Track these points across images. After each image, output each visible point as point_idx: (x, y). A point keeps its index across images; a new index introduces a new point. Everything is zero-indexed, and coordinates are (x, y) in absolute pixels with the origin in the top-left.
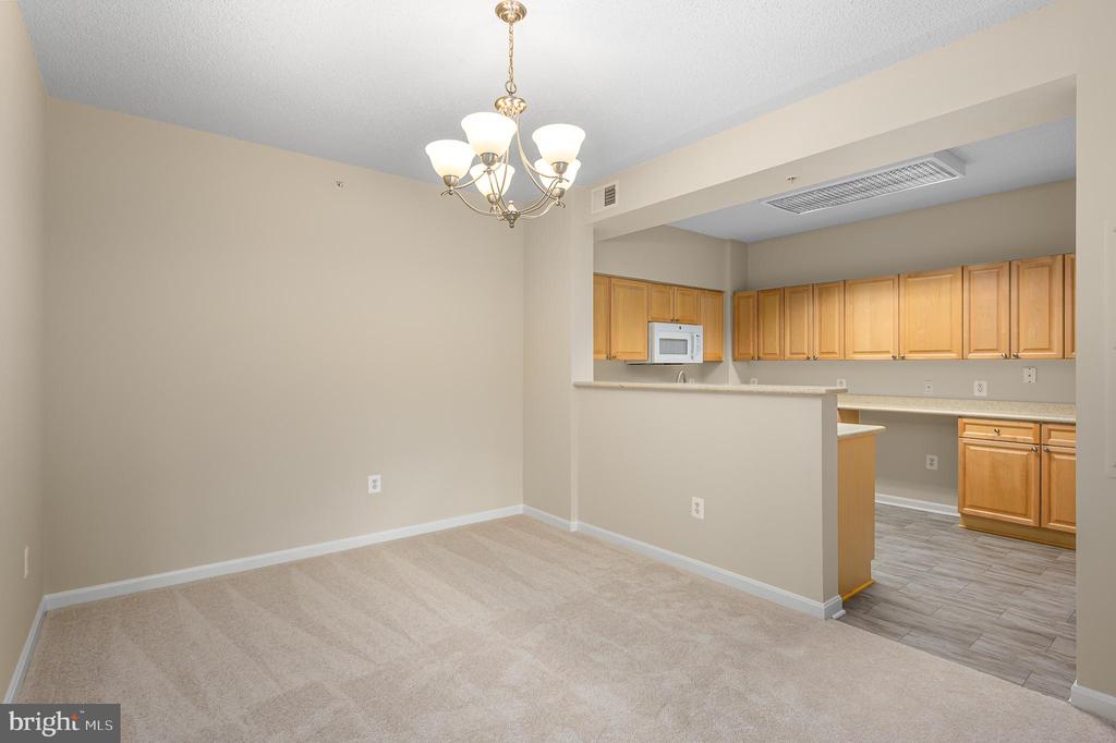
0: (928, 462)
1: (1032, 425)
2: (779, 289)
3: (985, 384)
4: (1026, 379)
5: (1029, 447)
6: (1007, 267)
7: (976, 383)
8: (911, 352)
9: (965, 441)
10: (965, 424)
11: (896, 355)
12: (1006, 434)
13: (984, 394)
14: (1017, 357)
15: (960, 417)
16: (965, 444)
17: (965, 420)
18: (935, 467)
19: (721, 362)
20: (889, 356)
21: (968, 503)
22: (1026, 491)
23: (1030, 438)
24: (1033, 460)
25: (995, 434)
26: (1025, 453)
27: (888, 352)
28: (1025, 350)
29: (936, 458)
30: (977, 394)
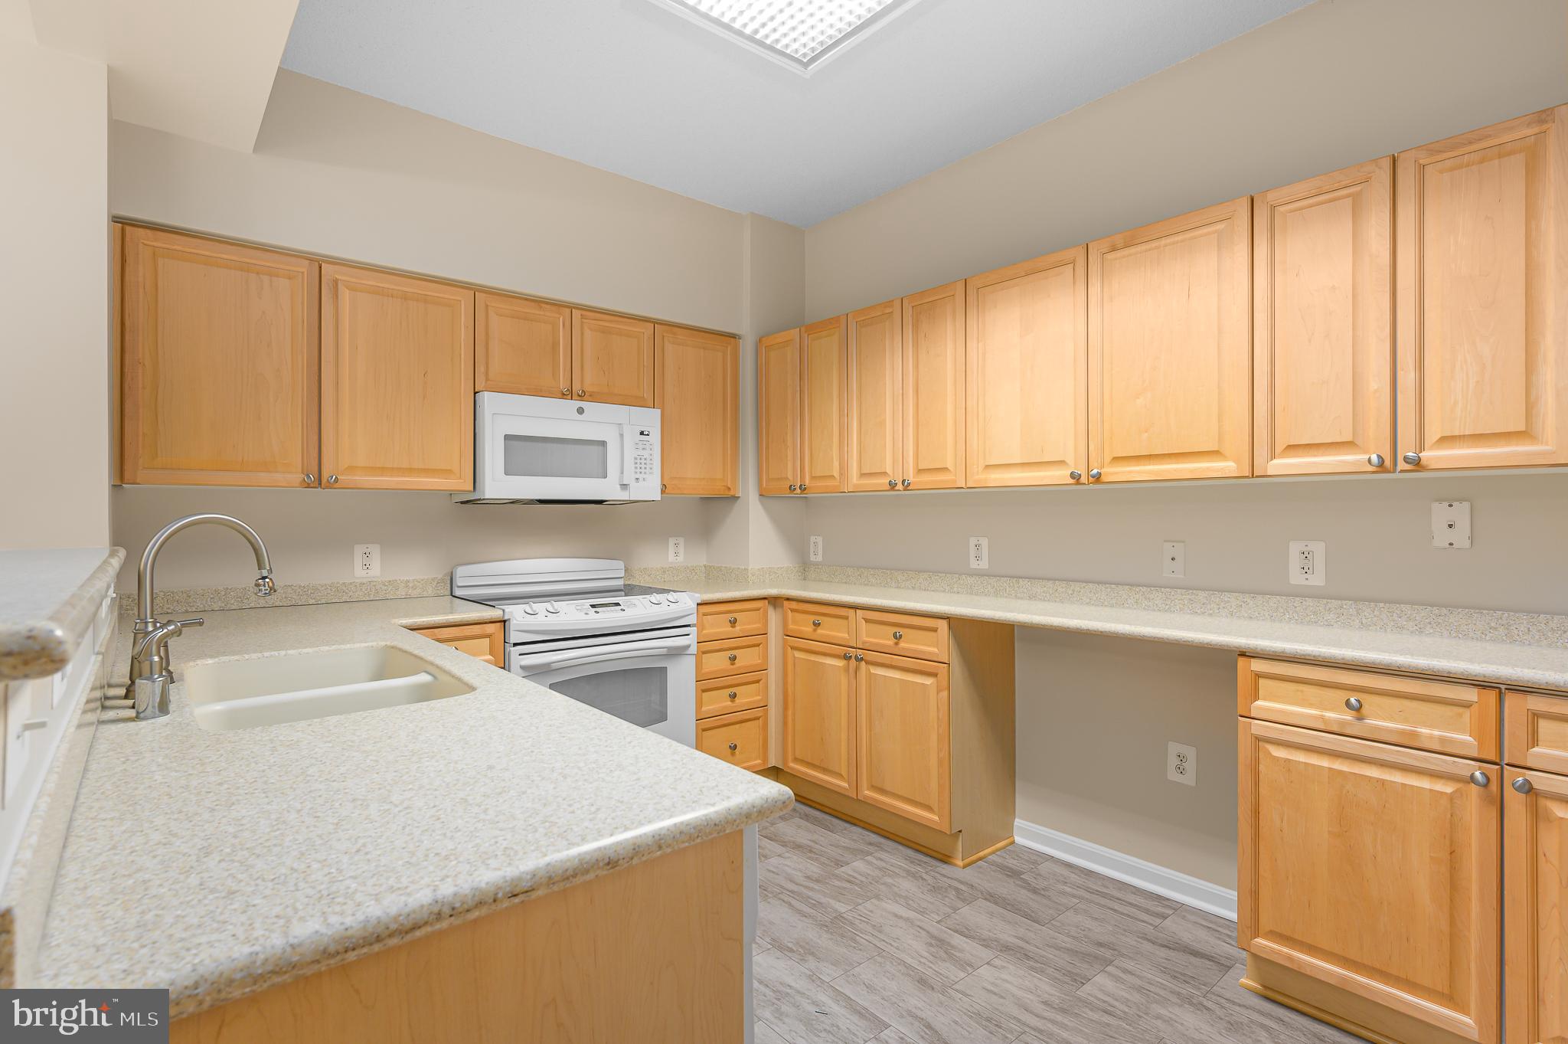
0: (1173, 761)
1: (1471, 695)
2: (837, 319)
3: (1318, 549)
4: (1441, 538)
5: (1466, 767)
6: (1385, 177)
7: (1295, 548)
8: (1117, 460)
9: (1258, 728)
10: (1258, 675)
11: (1081, 470)
12: (1383, 719)
13: (1317, 580)
14: (1417, 464)
15: (1243, 654)
16: (1258, 739)
17: (1257, 666)
18: (1189, 779)
19: (735, 498)
20: (1061, 475)
21: (1266, 922)
22: (1452, 922)
23: (1464, 739)
24: (1474, 812)
25: (1348, 716)
26: (1448, 788)
27: (1062, 463)
28: (1446, 440)
29: (1190, 753)
30: (1296, 578)
